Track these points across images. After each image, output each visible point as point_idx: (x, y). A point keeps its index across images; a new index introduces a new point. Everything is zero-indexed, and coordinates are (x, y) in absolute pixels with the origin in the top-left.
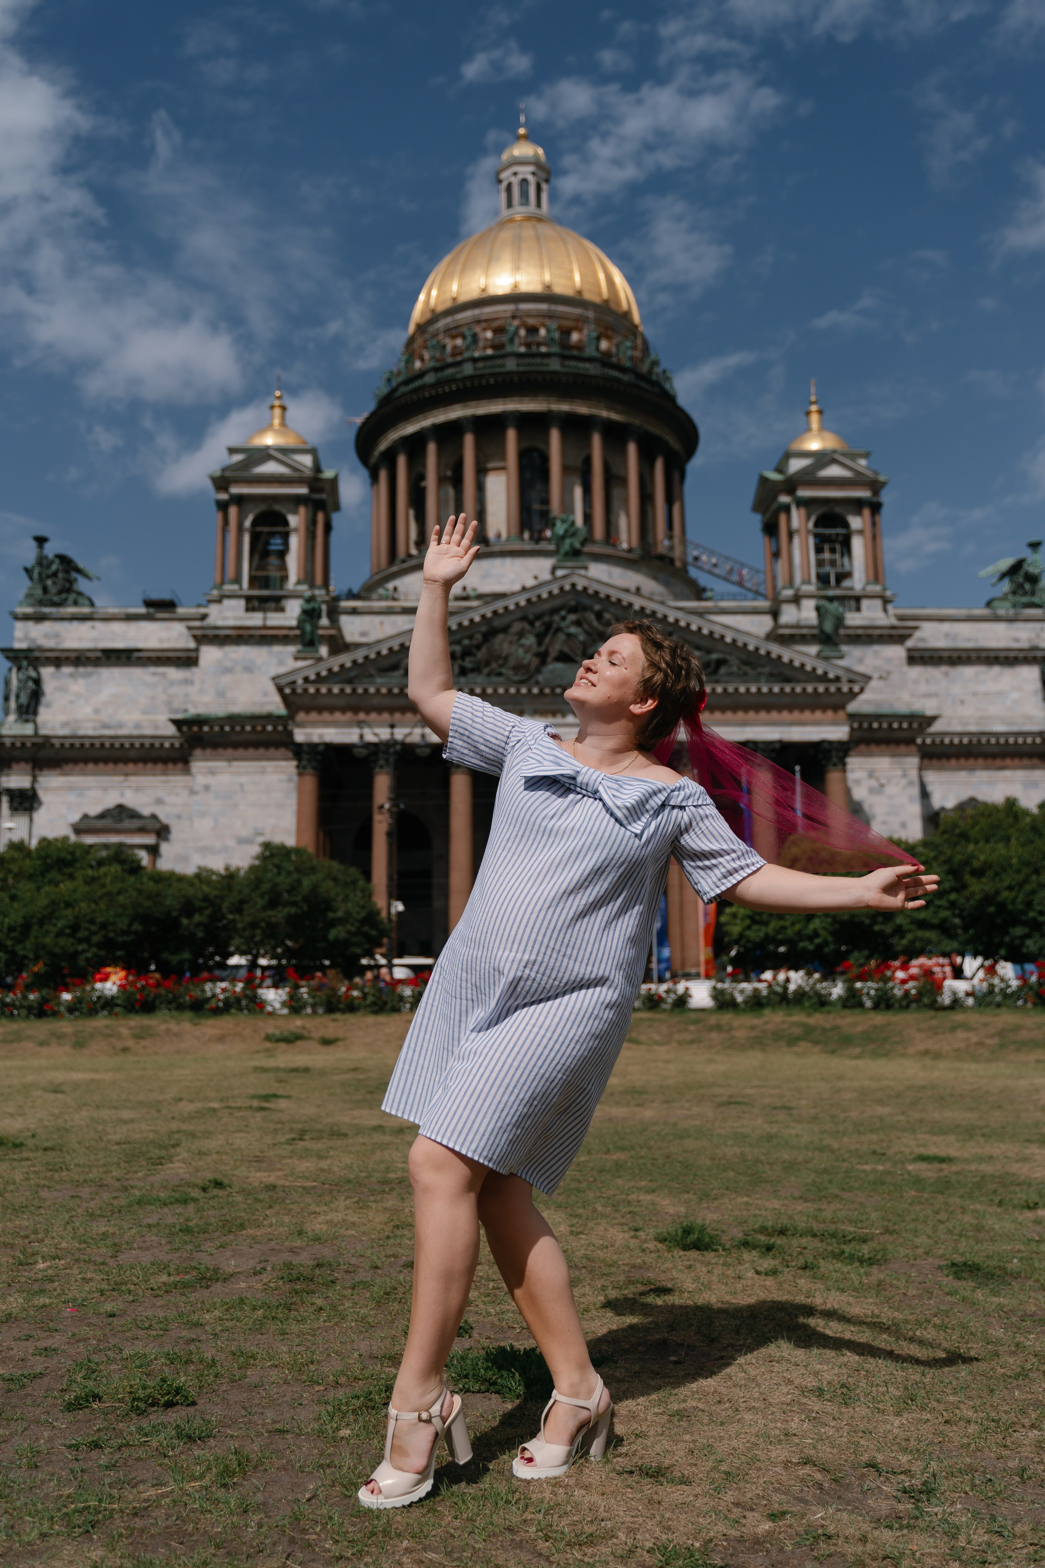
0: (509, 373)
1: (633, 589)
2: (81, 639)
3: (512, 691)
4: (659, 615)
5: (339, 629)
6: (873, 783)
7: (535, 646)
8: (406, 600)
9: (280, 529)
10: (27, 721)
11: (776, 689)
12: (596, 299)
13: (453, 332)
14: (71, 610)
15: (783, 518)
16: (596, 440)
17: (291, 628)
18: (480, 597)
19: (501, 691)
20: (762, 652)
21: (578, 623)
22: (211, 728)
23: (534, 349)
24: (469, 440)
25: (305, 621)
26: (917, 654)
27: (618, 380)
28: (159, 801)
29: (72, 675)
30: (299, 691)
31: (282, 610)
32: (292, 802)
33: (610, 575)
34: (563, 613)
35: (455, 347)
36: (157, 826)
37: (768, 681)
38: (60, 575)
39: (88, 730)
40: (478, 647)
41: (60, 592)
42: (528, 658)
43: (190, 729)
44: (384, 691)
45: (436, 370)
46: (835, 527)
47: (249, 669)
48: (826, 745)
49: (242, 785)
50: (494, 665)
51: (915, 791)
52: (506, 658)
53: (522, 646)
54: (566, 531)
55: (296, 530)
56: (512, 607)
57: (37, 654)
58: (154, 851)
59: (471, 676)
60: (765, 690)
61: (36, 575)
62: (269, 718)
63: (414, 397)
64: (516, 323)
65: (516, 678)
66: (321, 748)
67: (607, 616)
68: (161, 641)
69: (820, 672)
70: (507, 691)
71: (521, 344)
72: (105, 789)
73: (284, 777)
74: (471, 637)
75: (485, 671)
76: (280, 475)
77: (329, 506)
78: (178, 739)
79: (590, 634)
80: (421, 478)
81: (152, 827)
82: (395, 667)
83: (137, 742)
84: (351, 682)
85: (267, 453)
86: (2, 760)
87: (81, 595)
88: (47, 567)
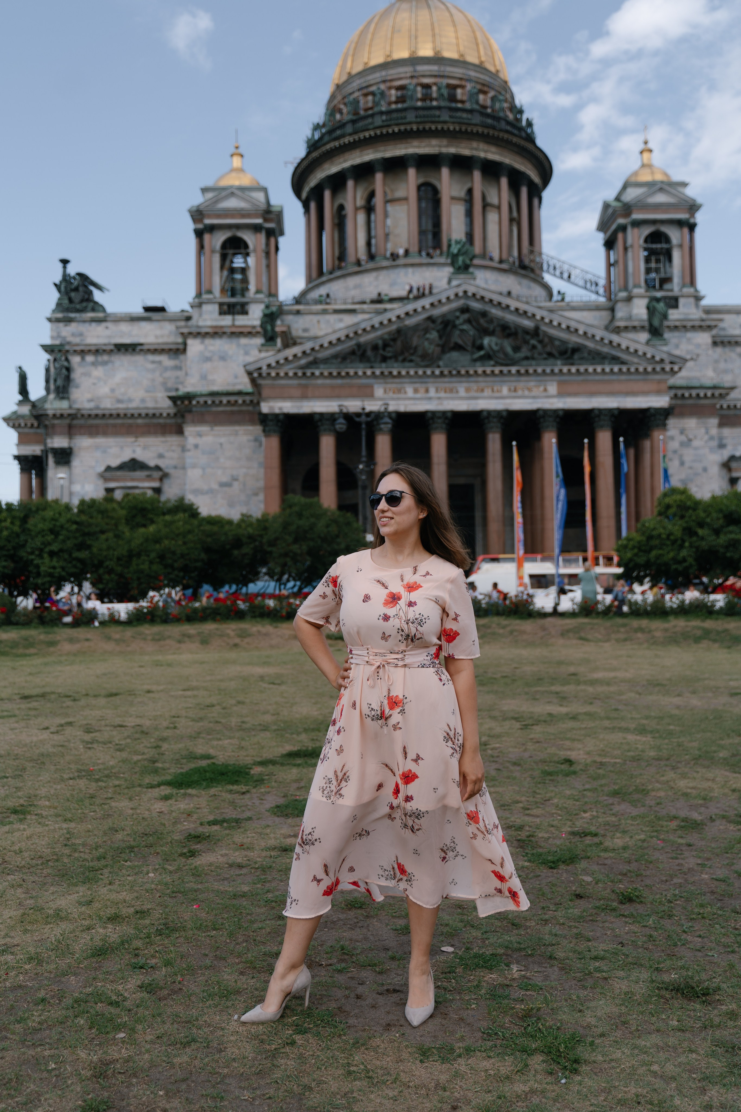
0: (410, 123)
1: (506, 292)
2: (98, 337)
3: (420, 372)
4: (530, 315)
5: (289, 327)
6: (683, 438)
7: (437, 339)
8: (336, 304)
9: (243, 251)
10: (63, 398)
11: (616, 369)
12: (476, 61)
13: (366, 91)
14: (90, 315)
15: (620, 236)
16: (477, 175)
17: (254, 327)
18: (392, 300)
19: (412, 372)
20: (606, 341)
21: (469, 321)
22: (198, 402)
23: (428, 103)
24: (379, 177)
25: (266, 322)
26: (718, 340)
27: (494, 128)
28: (161, 456)
29: (94, 364)
30: (264, 375)
31: (246, 313)
32: (261, 457)
33: (486, 281)
34: (458, 314)
35: (367, 102)
36: (160, 473)
37: (610, 364)
38: (81, 289)
39: (108, 405)
40: (394, 340)
41: (82, 301)
42: (431, 348)
43: (183, 402)
44: (326, 373)
45: (353, 122)
46: (661, 242)
47: (223, 358)
48: (652, 411)
49: (221, 444)
50: (406, 354)
51: (715, 443)
52: (416, 348)
53: (427, 339)
54: (459, 250)
55: (255, 251)
56: (419, 309)
57: (67, 348)
58: (158, 490)
59: (390, 362)
60: (607, 370)
61: (63, 289)
62: (240, 393)
63: (337, 144)
64: (415, 81)
65: (424, 363)
66: (281, 417)
68: (156, 337)
69: (649, 356)
70: (416, 373)
71: (418, 100)
72: (122, 448)
73: (251, 438)
74: (389, 333)
75: (401, 358)
76: (242, 209)
77: (277, 232)
78: (172, 411)
79: (477, 330)
80: (341, 207)
81: (157, 474)
82: (335, 356)
83: (143, 412)
84: (302, 368)
85: (231, 192)
86: (46, 427)
87: (96, 303)
88: (71, 283)
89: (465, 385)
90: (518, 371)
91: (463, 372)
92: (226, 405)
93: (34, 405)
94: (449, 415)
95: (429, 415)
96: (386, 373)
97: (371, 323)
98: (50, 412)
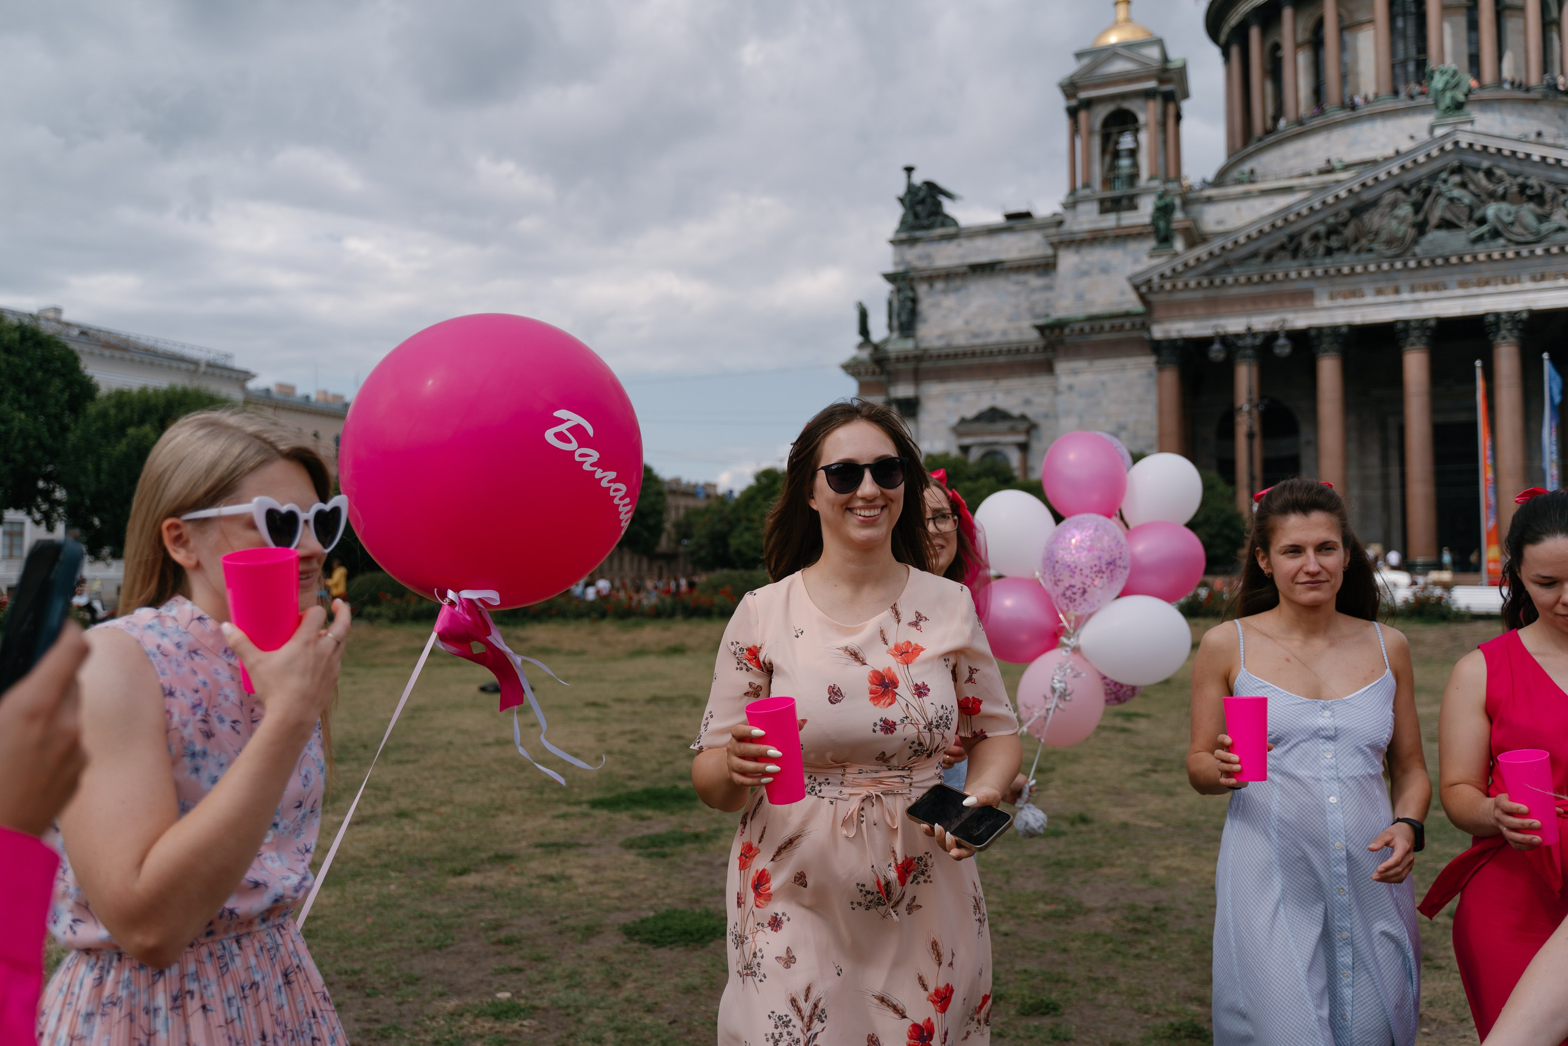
1: (1533, 137)
2: (949, 258)
3: (1385, 266)
5: (1195, 220)
7: (1411, 216)
8: (1263, 181)
9: (1131, 126)
10: (908, 336)
14: (939, 231)
17: (1145, 226)
18: (1347, 167)
19: (1372, 268)
21: (1463, 185)
22: (1072, 331)
25: (1159, 217)
28: (1027, 402)
29: (945, 292)
30: (1155, 287)
31: (1136, 208)
32: (1153, 397)
34: (1444, 175)
36: (1027, 425)
39: (961, 341)
40: (1345, 224)
42: (1403, 231)
43: (1052, 332)
44: (1242, 279)
47: (1105, 270)
49: (1103, 383)
50: (1364, 242)
52: (1377, 233)
53: (1396, 217)
54: (1447, 83)
55: (1146, 125)
56: (1383, 176)
57: (912, 274)
58: (1024, 448)
59: (1338, 257)
61: (907, 202)
62: (1127, 315)
65: (1390, 253)
66: (1180, 343)
67: (1499, 172)
68: (1020, 251)
70: (1378, 267)
72: (979, 393)
73: (1143, 373)
74: (1336, 215)
75: (1354, 248)
76: (1128, 72)
77: (1178, 95)
78: (1041, 343)
79: (1477, 196)
80: (1277, 47)
81: (1022, 426)
82: (1254, 255)
83: (1005, 349)
84: (1208, 274)
85: (1113, 53)
86: (889, 373)
87: (947, 217)
88: (916, 194)
89: (1459, 277)
90: (1547, 251)
91: (1454, 260)
92: (1109, 332)
93: (876, 347)
94: (1432, 323)
95: (1400, 326)
96: (1332, 271)
97: (1308, 203)
98: (893, 355)
